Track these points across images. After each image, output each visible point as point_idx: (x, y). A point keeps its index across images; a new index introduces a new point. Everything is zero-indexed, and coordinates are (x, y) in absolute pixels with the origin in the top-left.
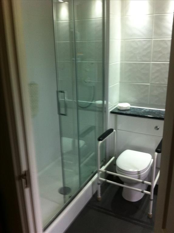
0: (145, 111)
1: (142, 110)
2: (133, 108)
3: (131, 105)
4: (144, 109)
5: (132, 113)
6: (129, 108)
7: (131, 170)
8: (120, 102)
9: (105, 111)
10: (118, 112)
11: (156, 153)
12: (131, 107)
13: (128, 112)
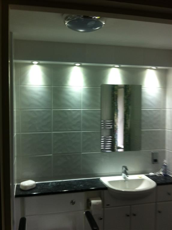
12: (36, 184)
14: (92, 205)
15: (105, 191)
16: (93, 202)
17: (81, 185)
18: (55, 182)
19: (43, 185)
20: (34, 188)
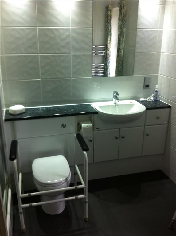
0: (42, 110)
1: (39, 110)
3: (25, 107)
6: (24, 111)
11: (85, 152)
14: (82, 128)
15: (95, 115)
16: (83, 125)
17: (71, 110)
18: (45, 107)
19: (33, 109)
20: (24, 113)
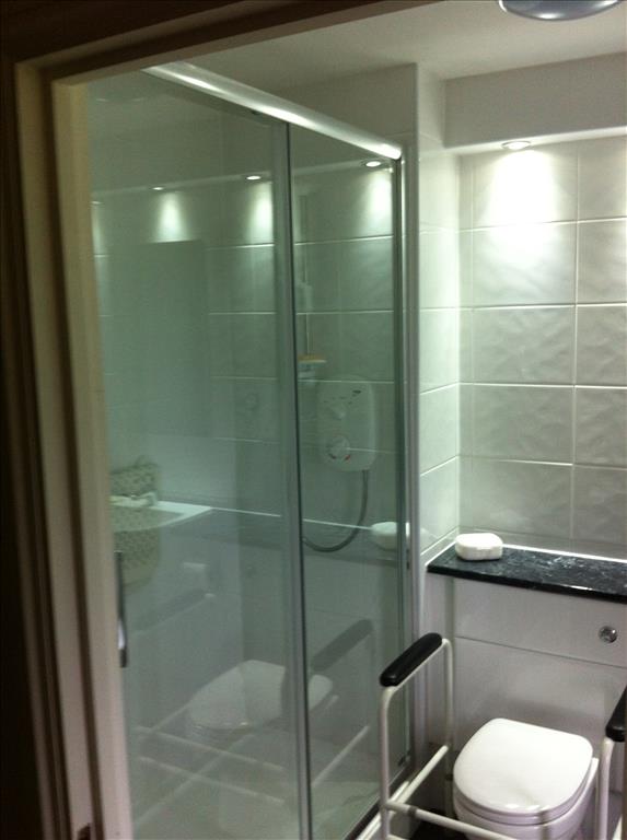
0: (560, 564)
1: (549, 563)
2: (515, 553)
4: (557, 556)
5: (509, 573)
7: (512, 806)
8: (465, 529)
9: (409, 566)
10: (458, 569)
11: (609, 743)
12: (505, 550)
13: (498, 571)
